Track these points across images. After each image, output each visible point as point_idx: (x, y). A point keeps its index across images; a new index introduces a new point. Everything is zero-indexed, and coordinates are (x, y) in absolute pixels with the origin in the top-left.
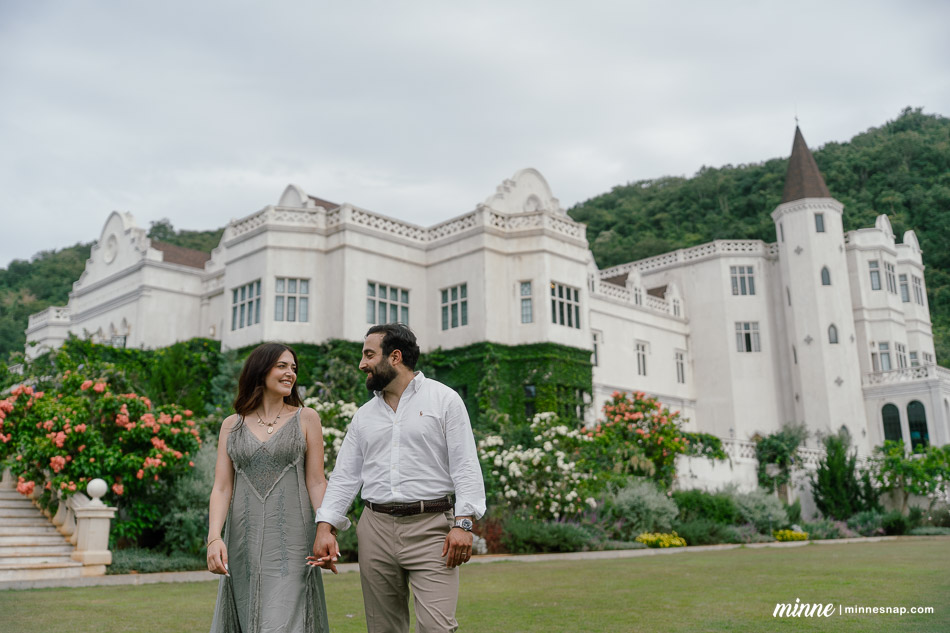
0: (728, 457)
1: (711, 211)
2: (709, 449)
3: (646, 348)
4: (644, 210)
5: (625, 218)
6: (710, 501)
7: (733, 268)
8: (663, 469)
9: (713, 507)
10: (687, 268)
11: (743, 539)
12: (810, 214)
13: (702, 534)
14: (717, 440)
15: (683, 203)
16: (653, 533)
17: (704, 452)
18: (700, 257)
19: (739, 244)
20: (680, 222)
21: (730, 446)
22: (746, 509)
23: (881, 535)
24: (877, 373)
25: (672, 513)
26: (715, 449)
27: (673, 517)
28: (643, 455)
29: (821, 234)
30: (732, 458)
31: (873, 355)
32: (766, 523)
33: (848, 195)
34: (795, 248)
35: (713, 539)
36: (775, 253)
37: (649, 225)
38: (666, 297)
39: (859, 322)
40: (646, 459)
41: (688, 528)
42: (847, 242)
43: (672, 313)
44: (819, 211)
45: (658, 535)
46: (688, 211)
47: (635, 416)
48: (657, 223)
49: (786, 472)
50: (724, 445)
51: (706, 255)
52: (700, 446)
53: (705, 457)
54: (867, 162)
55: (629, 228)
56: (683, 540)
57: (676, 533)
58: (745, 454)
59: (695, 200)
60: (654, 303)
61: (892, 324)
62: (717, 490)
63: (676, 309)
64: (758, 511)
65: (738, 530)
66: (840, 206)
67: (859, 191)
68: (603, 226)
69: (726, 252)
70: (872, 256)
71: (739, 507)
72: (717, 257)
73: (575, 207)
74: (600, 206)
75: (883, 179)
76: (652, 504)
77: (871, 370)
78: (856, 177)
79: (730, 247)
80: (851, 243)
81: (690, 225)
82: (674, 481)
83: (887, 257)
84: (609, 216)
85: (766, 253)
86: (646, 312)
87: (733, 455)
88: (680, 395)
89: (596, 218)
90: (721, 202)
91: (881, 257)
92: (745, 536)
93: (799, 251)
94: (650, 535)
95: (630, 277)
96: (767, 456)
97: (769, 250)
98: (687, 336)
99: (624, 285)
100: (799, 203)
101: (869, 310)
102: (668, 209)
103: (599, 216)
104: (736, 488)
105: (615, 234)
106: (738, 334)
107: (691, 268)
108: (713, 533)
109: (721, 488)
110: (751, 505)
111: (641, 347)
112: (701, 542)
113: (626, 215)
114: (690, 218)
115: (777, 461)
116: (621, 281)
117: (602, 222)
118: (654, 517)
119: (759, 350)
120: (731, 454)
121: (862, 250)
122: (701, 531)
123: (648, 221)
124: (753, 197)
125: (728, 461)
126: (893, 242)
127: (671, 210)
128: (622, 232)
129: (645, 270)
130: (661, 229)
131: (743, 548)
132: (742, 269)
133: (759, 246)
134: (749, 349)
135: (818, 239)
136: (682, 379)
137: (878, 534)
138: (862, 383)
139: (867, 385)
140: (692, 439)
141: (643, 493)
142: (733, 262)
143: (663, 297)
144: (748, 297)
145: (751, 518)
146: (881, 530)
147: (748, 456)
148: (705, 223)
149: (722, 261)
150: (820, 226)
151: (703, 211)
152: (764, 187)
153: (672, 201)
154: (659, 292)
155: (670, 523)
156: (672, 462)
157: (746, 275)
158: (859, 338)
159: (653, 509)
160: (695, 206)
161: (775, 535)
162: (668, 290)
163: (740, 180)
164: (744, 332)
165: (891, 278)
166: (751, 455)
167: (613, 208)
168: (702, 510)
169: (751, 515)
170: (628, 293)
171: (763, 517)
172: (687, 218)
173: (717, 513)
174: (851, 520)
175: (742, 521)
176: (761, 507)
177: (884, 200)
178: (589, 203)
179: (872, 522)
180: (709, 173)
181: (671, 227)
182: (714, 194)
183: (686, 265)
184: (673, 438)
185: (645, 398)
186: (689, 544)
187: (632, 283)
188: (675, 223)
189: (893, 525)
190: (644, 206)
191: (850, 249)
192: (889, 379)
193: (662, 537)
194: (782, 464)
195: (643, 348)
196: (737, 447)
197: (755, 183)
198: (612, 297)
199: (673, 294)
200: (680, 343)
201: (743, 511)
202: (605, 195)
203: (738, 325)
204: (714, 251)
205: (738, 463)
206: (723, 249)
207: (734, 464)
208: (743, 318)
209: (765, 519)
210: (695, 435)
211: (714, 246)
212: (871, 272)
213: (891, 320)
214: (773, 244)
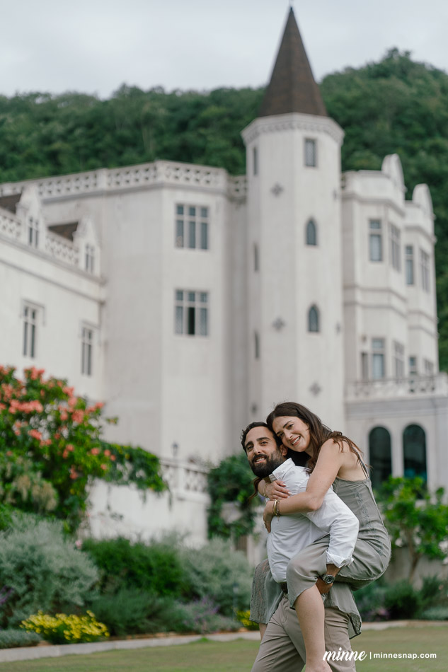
0: (168, 488)
2: (141, 473)
3: (39, 315)
4: (35, 134)
6: (145, 558)
7: (180, 209)
8: (68, 501)
9: (150, 569)
10: (111, 199)
11: (197, 626)
13: (136, 616)
14: (155, 460)
16: (53, 614)
17: (132, 477)
18: (133, 184)
19: (192, 172)
21: (171, 471)
22: (198, 573)
24: (366, 381)
25: (87, 578)
26: (150, 474)
27: (88, 584)
28: (39, 475)
29: (311, 171)
30: (174, 491)
31: (364, 355)
32: (227, 597)
34: (272, 186)
35: (151, 624)
36: (242, 192)
38: (76, 240)
39: (349, 305)
40: (44, 483)
42: (343, 187)
43: (82, 265)
44: (311, 134)
45: (62, 617)
47: (29, 407)
48: (53, 156)
49: (250, 517)
50: (163, 468)
51: (142, 182)
52: (128, 467)
53: (133, 485)
55: (12, 158)
56: (104, 627)
57: (91, 614)
58: (192, 485)
60: (57, 247)
61: (392, 315)
63: (89, 260)
64: (216, 578)
65: (188, 610)
66: (339, 133)
69: (171, 180)
70: (374, 212)
71: (186, 569)
72: (159, 187)
76: (56, 561)
77: (358, 375)
79: (178, 173)
80: (349, 189)
82: (82, 524)
83: (393, 217)
85: (229, 190)
86: (44, 257)
87: (176, 486)
91: (386, 216)
92: (200, 621)
93: (277, 190)
94: (47, 617)
95: (23, 199)
96: (224, 490)
97: (233, 186)
98: (102, 304)
99: (13, 211)
100: (284, 118)
101: (363, 289)
102: (70, 137)
104: (182, 539)
106: (178, 308)
107: (117, 200)
108: (153, 614)
109: (159, 538)
110: (207, 567)
111: (30, 312)
112: (134, 630)
113: (9, 138)
115: (240, 498)
116: (9, 204)
118: (57, 584)
119: (205, 333)
120: (171, 483)
121: (363, 202)
122: (135, 611)
123: (41, 151)
124: (190, 136)
125: (166, 494)
126: (402, 196)
127: (75, 140)
129: (46, 196)
132: (192, 211)
133: (219, 178)
134: (191, 331)
135: (304, 176)
136: (87, 369)
138: (346, 394)
139: (352, 398)
140: (117, 455)
141: (41, 542)
142: (180, 197)
143: (71, 238)
144: (197, 253)
145: (206, 590)
146: (382, 611)
147: (195, 489)
149: (166, 193)
150: (312, 162)
151: (119, 147)
152: (205, 124)
154: (66, 231)
155: (83, 596)
156: (83, 491)
157: (198, 219)
158: (346, 328)
159: (56, 570)
161: (239, 618)
162: (80, 230)
163: (173, 110)
164: (186, 304)
165: (395, 246)
166: (200, 488)
168: (131, 574)
169: (205, 585)
170: (19, 224)
171: (223, 587)
173: (156, 579)
175: (192, 595)
176: (221, 571)
179: (370, 599)
182: (137, 125)
183: (109, 194)
184: (88, 450)
185: (46, 378)
187: (26, 210)
189: (400, 604)
190: (36, 128)
191: (346, 198)
192: (381, 392)
193: (68, 622)
194: (246, 505)
195: (34, 314)
196: (182, 473)
197: (193, 117)
199: (87, 237)
200: (90, 313)
201: (193, 576)
203: (179, 294)
204: (155, 177)
205: (181, 499)
206: (168, 176)
207: (174, 500)
208: (187, 284)
209: (227, 592)
210: (122, 448)
211: (155, 169)
212: (372, 236)
213: (390, 307)
214: (240, 178)
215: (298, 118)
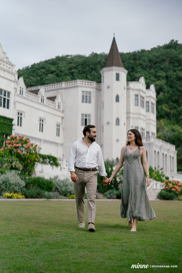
0: (60, 165)
1: (94, 71)
3: (44, 121)
4: (67, 67)
5: (59, 70)
6: (43, 182)
7: (83, 92)
8: (27, 168)
9: (44, 184)
10: (65, 90)
12: (114, 73)
13: (33, 194)
14: (56, 158)
15: (83, 66)
17: (49, 162)
18: (71, 86)
19: (87, 82)
20: (81, 74)
21: (61, 161)
22: (59, 186)
23: (115, 199)
25: (22, 185)
26: (54, 161)
27: (22, 187)
28: (18, 162)
29: (117, 82)
32: (66, 192)
33: (146, 70)
34: (107, 86)
35: (38, 196)
36: (100, 87)
37: (68, 74)
38: (55, 101)
39: (128, 118)
40: (19, 164)
41: (27, 192)
42: (127, 86)
43: (57, 107)
44: (118, 72)
45: (13, 194)
46: (85, 70)
47: (18, 145)
48: (72, 73)
50: (59, 161)
51: (73, 85)
52: (48, 160)
53: (49, 165)
54: (154, 58)
55: (60, 74)
56: (24, 196)
59: (88, 66)
60: (49, 103)
61: (140, 120)
62: (50, 178)
63: (59, 106)
64: (64, 187)
66: (126, 72)
67: (150, 70)
68: (50, 72)
69: (81, 85)
70: (136, 93)
72: (77, 87)
73: (40, 63)
74: (50, 64)
75: (159, 66)
78: (150, 64)
79: (83, 83)
80: (129, 86)
81: (85, 75)
82: (34, 173)
83: (142, 94)
84: (53, 68)
85: (97, 87)
86: (45, 106)
87: (62, 165)
88: (57, 141)
89: (48, 68)
90: (98, 67)
91: (140, 94)
92: (54, 196)
93: (108, 87)
94: (9, 194)
95: (40, 91)
97: (98, 86)
98: (62, 118)
99: (37, 94)
100: (111, 68)
101: (133, 114)
102: (77, 68)
103: (49, 68)
105: (55, 76)
106: (82, 119)
107: (67, 90)
108: (39, 194)
109: (52, 177)
110: (62, 184)
111: (41, 120)
112: (32, 197)
113: (60, 68)
114: (86, 73)
116: (36, 92)
117: (50, 70)
118: (13, 186)
120: (61, 164)
121: (133, 90)
123: (68, 72)
125: (59, 167)
126: (145, 88)
127: (78, 69)
128: (57, 75)
129: (47, 89)
130: (73, 76)
131: (48, 200)
132: (87, 92)
133: (94, 84)
136: (58, 134)
137: (114, 198)
140: (44, 157)
141: (9, 176)
142: (83, 89)
143: (54, 101)
144: (88, 104)
148: (91, 75)
149: (79, 88)
150: (118, 79)
151: (90, 70)
153: (79, 65)
154: (53, 99)
157: (88, 95)
158: (127, 124)
159: (13, 183)
160: (88, 68)
161: (69, 197)
162: (56, 98)
164: (84, 118)
165: (142, 102)
167: (55, 65)
168: (39, 185)
169: (61, 189)
170: (38, 97)
172: (84, 72)
173: (45, 187)
174: (106, 193)
176: (65, 185)
177: (159, 74)
178: (46, 62)
179: (113, 194)
180: (95, 55)
181: (77, 76)
182: (96, 64)
183: (65, 88)
184: (33, 155)
185: (24, 138)
186: (27, 197)
187: (40, 94)
188: (79, 74)
189: (119, 195)
190: (68, 66)
191: (128, 89)
195: (43, 121)
196: (65, 162)
198: (31, 98)
199: (58, 100)
200: (59, 120)
202: (52, 59)
203: (83, 115)
204: (77, 84)
205: (64, 168)
206: (80, 84)
207: (62, 168)
208: (85, 112)
209: (66, 190)
210: (46, 155)
211: (77, 82)
212: (135, 99)
213: (140, 118)
214: (100, 84)
215: (114, 68)
